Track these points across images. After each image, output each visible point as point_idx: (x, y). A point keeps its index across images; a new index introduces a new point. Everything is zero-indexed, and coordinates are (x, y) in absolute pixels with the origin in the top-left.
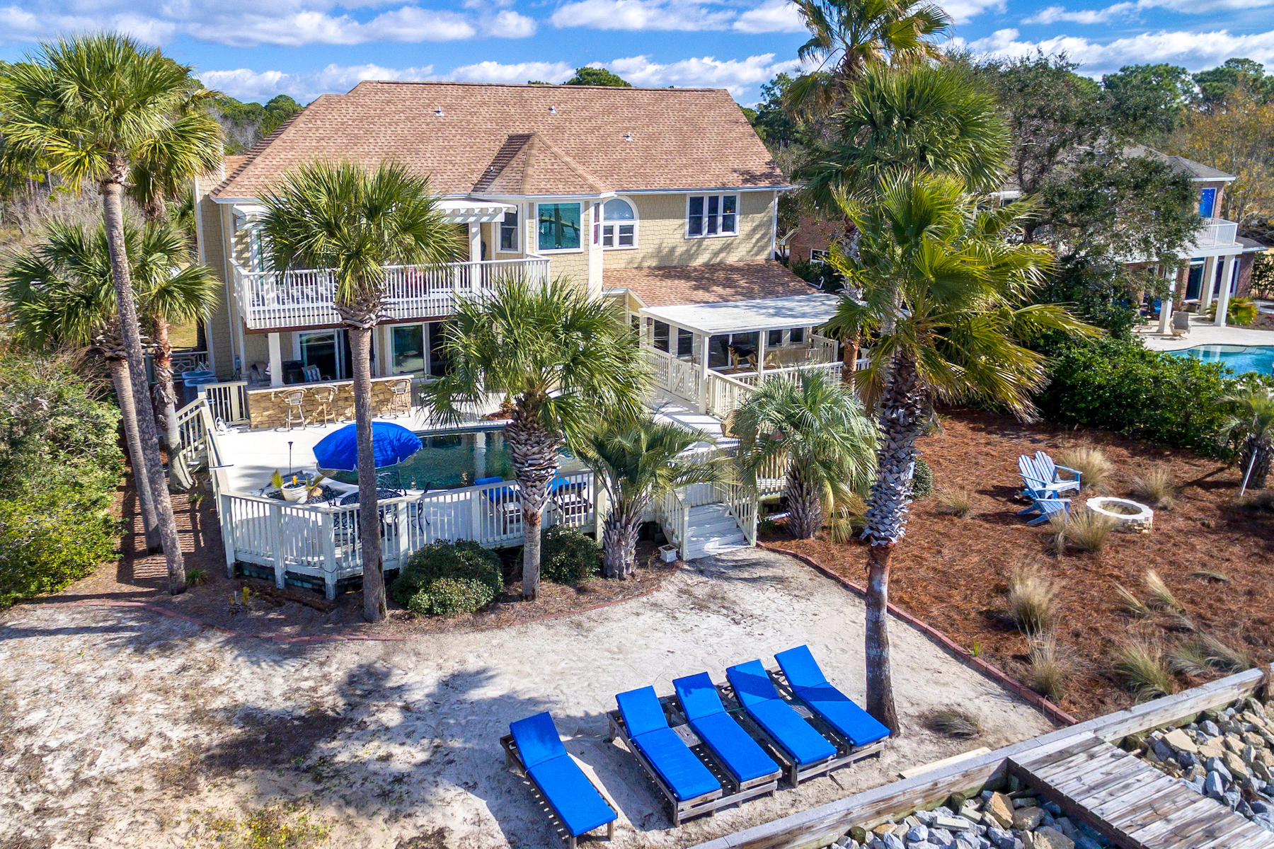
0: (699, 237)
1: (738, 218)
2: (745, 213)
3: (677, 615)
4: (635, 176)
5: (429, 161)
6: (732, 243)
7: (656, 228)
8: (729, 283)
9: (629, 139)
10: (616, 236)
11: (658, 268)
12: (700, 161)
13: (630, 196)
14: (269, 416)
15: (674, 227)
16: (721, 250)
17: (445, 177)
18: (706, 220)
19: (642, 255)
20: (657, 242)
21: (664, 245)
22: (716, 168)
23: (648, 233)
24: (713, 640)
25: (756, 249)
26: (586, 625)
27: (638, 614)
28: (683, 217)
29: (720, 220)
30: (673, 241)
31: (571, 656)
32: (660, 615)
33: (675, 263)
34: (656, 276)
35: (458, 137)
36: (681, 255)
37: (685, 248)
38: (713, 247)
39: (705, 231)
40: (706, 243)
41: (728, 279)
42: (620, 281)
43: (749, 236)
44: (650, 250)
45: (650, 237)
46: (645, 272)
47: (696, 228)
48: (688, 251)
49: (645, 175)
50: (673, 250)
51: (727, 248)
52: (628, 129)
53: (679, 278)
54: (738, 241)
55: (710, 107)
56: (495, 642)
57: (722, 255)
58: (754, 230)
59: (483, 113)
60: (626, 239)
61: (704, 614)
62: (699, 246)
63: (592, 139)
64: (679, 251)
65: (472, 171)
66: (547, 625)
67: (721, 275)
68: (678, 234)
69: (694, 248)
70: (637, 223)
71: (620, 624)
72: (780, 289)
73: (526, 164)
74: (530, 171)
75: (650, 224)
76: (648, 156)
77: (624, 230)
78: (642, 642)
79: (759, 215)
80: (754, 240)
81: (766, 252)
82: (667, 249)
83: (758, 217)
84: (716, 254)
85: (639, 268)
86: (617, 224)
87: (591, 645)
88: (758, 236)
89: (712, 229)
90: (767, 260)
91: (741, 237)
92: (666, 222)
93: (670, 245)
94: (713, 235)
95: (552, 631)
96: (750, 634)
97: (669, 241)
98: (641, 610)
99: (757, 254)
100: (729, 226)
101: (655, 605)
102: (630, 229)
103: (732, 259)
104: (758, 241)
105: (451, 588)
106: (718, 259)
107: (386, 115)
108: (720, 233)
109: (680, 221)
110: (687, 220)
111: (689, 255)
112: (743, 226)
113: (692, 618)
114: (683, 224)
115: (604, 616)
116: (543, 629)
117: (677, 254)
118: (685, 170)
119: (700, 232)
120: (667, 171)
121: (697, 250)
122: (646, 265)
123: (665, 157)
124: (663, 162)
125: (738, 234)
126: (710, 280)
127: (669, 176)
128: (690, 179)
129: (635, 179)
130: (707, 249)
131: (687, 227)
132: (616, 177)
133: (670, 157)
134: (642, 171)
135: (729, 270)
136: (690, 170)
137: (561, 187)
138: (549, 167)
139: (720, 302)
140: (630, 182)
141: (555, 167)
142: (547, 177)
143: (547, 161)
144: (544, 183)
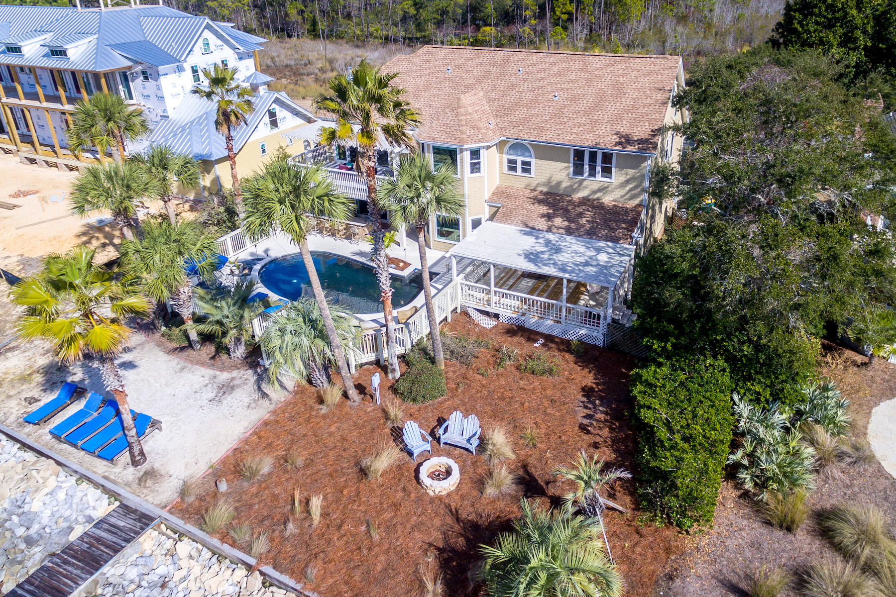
0: (580, 177)
1: (614, 170)
2: (620, 167)
6: (609, 187)
7: (547, 166)
8: (574, 218)
9: (556, 99)
10: (519, 166)
11: (546, 194)
13: (530, 144)
15: (561, 168)
16: (598, 191)
18: (586, 167)
19: (537, 182)
20: (548, 175)
21: (553, 179)
23: (542, 168)
25: (629, 195)
28: (568, 162)
29: (599, 169)
30: (560, 177)
33: (560, 192)
34: (535, 199)
36: (566, 188)
37: (569, 184)
38: (593, 187)
39: (586, 174)
40: (585, 183)
41: (579, 214)
43: (623, 185)
44: (543, 180)
45: (543, 171)
46: (535, 195)
47: (578, 170)
48: (571, 186)
49: (542, 129)
50: (560, 183)
51: (604, 189)
53: (548, 204)
54: (613, 186)
57: (599, 194)
58: (627, 182)
60: (526, 170)
62: (581, 184)
63: (528, 96)
64: (564, 185)
67: (581, 209)
68: (564, 173)
69: (576, 185)
70: (533, 161)
75: (540, 161)
77: (524, 163)
80: (628, 188)
81: (639, 199)
82: (555, 182)
83: (631, 172)
84: (595, 192)
85: (532, 191)
86: (519, 159)
88: (631, 186)
89: (592, 173)
90: (638, 205)
91: (616, 184)
92: (556, 164)
93: (559, 180)
94: (592, 179)
97: (557, 176)
99: (630, 199)
100: (607, 171)
102: (529, 164)
103: (608, 200)
104: (630, 190)
106: (596, 196)
108: (599, 177)
109: (566, 165)
110: (571, 165)
111: (572, 189)
112: (618, 176)
114: (568, 167)
118: (577, 128)
119: (582, 174)
120: (562, 127)
121: (578, 187)
122: (540, 189)
123: (571, 116)
124: (565, 120)
125: (613, 181)
126: (566, 211)
127: (560, 132)
128: (574, 136)
129: (532, 131)
130: (586, 187)
131: (572, 169)
132: (521, 128)
133: (575, 116)
134: (543, 125)
135: (594, 207)
136: (581, 129)
137: (443, 137)
138: (448, 122)
139: (542, 230)
140: (527, 133)
141: (451, 123)
142: (441, 129)
143: (450, 117)
144: (436, 133)
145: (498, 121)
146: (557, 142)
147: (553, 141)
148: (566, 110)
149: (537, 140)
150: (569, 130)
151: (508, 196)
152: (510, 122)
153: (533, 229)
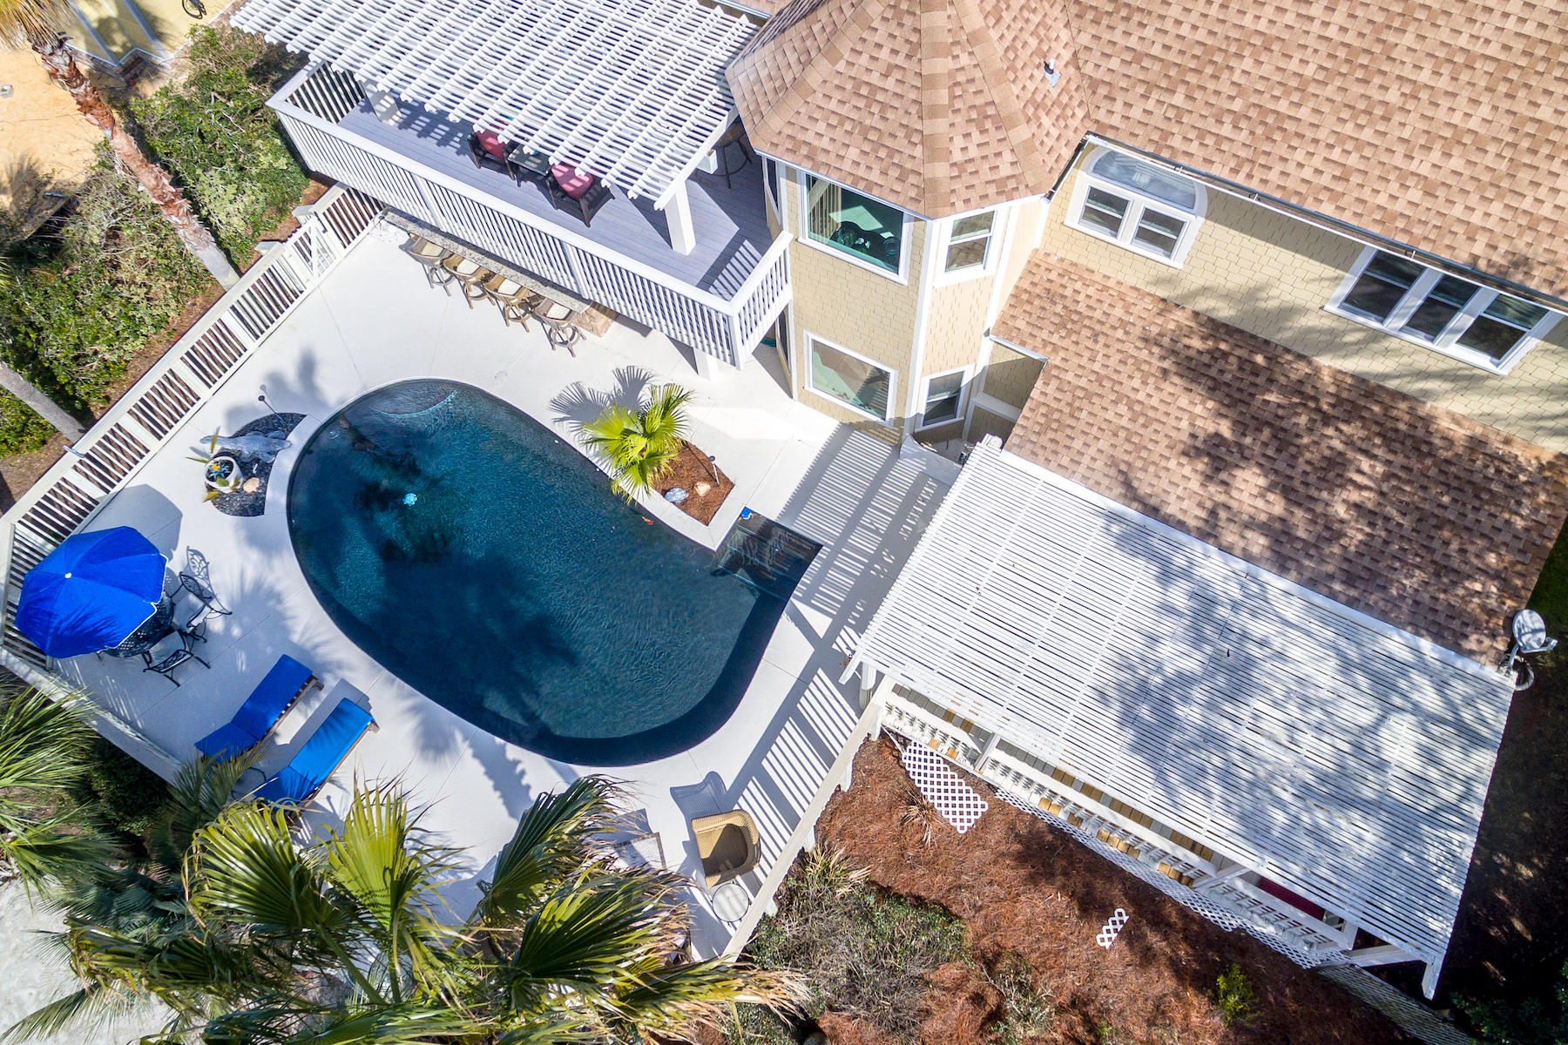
0: (1374, 324)
1: (1531, 344)
6: (1477, 378)
7: (1250, 253)
10: (1132, 220)
11: (1227, 329)
13: (1204, 185)
15: (1306, 273)
18: (1413, 301)
19: (1190, 284)
21: (1266, 294)
23: (1219, 253)
28: (1341, 268)
29: (1465, 320)
33: (1278, 338)
36: (1306, 331)
37: (1327, 324)
38: (1410, 360)
39: (1399, 321)
40: (1386, 342)
44: (1217, 286)
45: (1225, 264)
47: (1369, 303)
48: (1328, 332)
53: (1218, 388)
57: (1430, 385)
60: (1156, 240)
62: (1365, 339)
75: (1222, 233)
77: (1156, 218)
82: (1273, 303)
84: (1414, 375)
85: (1172, 301)
86: (1139, 202)
89: (1426, 326)
91: (1509, 384)
92: (1287, 256)
94: (1420, 337)
97: (1292, 292)
100: (1488, 344)
102: (1173, 225)
109: (1330, 271)
110: (1352, 278)
112: (1538, 363)
114: (1337, 280)
117: (1295, 323)
118: (1435, 156)
119: (1382, 317)
120: (1367, 135)
121: (1356, 343)
122: (1202, 304)
123: (1424, 77)
124: (1393, 97)
125: (1504, 372)
126: (1284, 440)
127: (1353, 160)
128: (1415, 195)
129: (1226, 130)
130: (1381, 354)
131: (1345, 289)
132: (1178, 99)
133: (1443, 83)
134: (1283, 106)
135: (1391, 437)
136: (1456, 163)
137: (853, 153)
138: (874, 78)
139: (1181, 525)
140: (1202, 133)
141: (890, 83)
142: (844, 110)
143: (884, 54)
144: (821, 127)
145: (1084, 39)
146: (1327, 209)
147: (1310, 205)
148: (1408, 40)
149: (1240, 179)
150: (1398, 160)
151: (1069, 322)
152: (1138, 57)
153: (1153, 511)
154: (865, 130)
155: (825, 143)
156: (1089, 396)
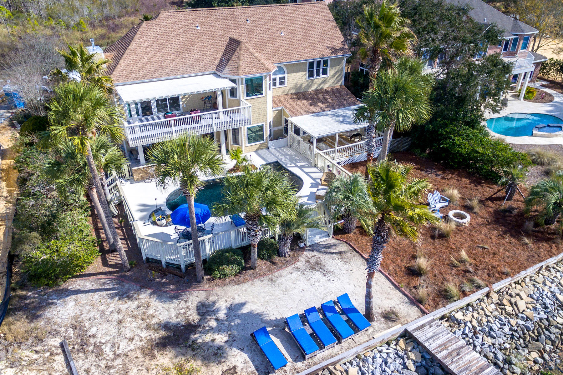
0: (312, 78)
1: (329, 69)
2: (332, 67)
3: (305, 273)
4: (285, 55)
5: (196, 55)
6: (326, 80)
7: (294, 77)
8: (324, 101)
9: (282, 34)
10: (278, 81)
11: (295, 94)
12: (313, 44)
13: (284, 65)
14: (141, 176)
15: (302, 75)
16: (322, 83)
17: (204, 63)
18: (315, 71)
19: (288, 89)
20: (295, 82)
21: (298, 83)
22: (320, 47)
23: (291, 79)
24: (317, 284)
25: (336, 81)
26: (274, 279)
27: (291, 273)
29: (321, 70)
30: (301, 81)
31: (270, 294)
32: (299, 273)
33: (302, 91)
34: (294, 98)
35: (207, 40)
36: (305, 87)
37: (306, 84)
38: (318, 82)
39: (315, 76)
40: (315, 81)
41: (324, 98)
42: (279, 103)
43: (333, 76)
44: (292, 86)
45: (292, 81)
46: (290, 96)
47: (311, 75)
48: (308, 85)
49: (289, 54)
50: (301, 85)
51: (324, 82)
52: (281, 28)
53: (304, 99)
54: (328, 79)
55: (317, 12)
56: (244, 289)
57: (322, 85)
58: (336, 73)
59: (217, 25)
60: (282, 83)
61: (314, 272)
62: (312, 83)
63: (266, 36)
64: (304, 85)
65: (215, 59)
66: (261, 280)
67: (321, 96)
68: (304, 78)
69: (310, 84)
70: (286, 75)
71: (286, 278)
72: (345, 102)
73: (239, 59)
74: (241, 63)
75: (290, 75)
76: (291, 44)
77: (280, 79)
78: (293, 286)
79: (338, 67)
80: (335, 78)
81: (340, 82)
82: (299, 85)
83: (338, 68)
84: (320, 85)
85: (287, 94)
86: (278, 77)
87: (276, 288)
88: (337, 76)
89: (318, 75)
90: (341, 86)
91: (330, 77)
92: (299, 74)
93: (301, 83)
94: (318, 77)
95: (262, 283)
96: (329, 281)
98: (292, 271)
99: (336, 83)
100: (325, 72)
101: (297, 268)
102: (283, 78)
103: (326, 87)
104: (337, 78)
105: (227, 269)
106: (320, 87)
107: (174, 31)
108: (322, 76)
109: (305, 73)
110: (307, 72)
111: (308, 87)
112: (331, 72)
113: (309, 274)
114: (306, 74)
115: (280, 275)
116: (259, 282)
117: (303, 87)
118: (306, 49)
119: (313, 76)
120: (299, 51)
122: (290, 93)
125: (328, 76)
126: (317, 99)
128: (309, 54)
129: (285, 57)
130: (315, 83)
131: (307, 75)
132: (277, 56)
134: (288, 52)
135: (325, 93)
136: (309, 49)
137: (254, 70)
138: (249, 60)
139: (320, 112)
140: (283, 58)
141: (252, 60)
142: (248, 65)
143: (248, 57)
144: (247, 69)
146: (302, 59)
147: (300, 60)
149: (291, 61)
150: (304, 51)
153: (315, 113)
154: (253, 67)
155: (249, 71)
156: (293, 107)
